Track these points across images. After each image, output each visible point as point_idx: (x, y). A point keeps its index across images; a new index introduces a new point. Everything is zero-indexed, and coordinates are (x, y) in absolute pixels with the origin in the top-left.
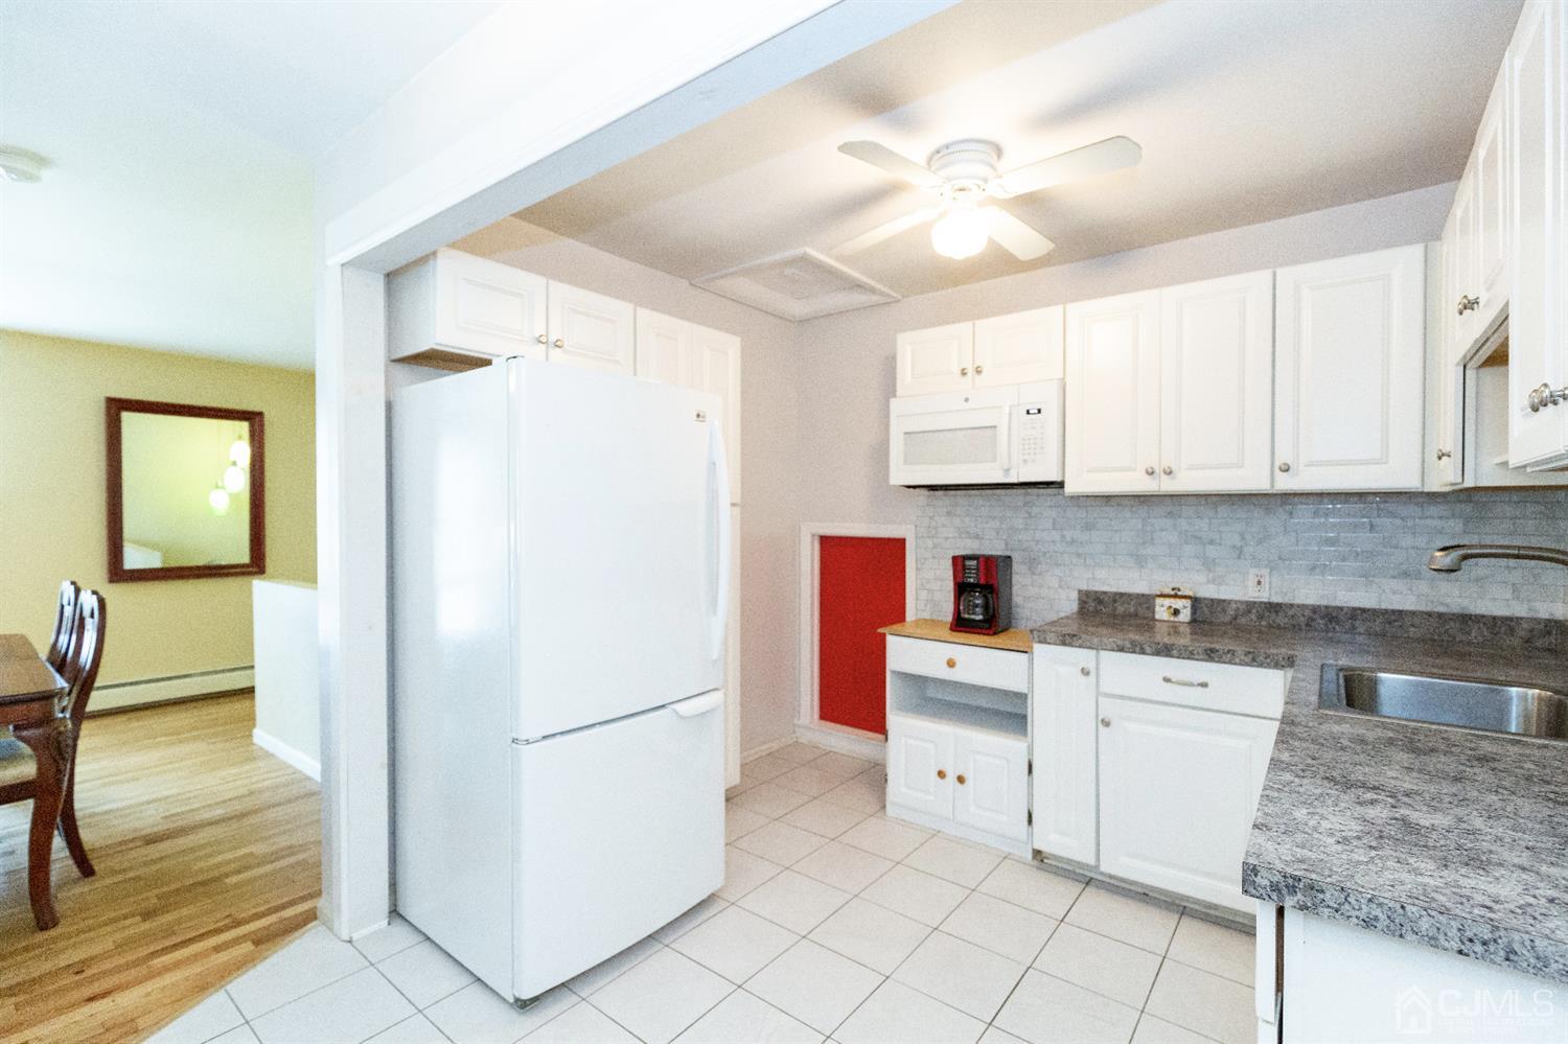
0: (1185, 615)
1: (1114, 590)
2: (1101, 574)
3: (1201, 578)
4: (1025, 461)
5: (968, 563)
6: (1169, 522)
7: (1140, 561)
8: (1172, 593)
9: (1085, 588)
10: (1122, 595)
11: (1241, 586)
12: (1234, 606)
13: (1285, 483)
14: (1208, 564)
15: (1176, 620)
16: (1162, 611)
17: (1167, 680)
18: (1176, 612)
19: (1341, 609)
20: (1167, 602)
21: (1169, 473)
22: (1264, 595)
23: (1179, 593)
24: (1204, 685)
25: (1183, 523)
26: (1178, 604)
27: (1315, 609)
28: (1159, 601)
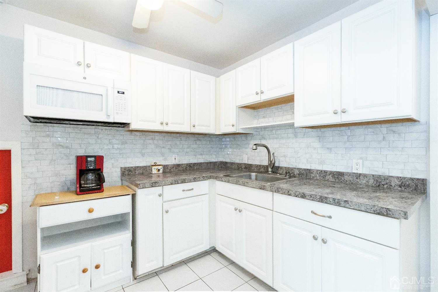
0: (161, 171)
1: (134, 166)
2: (129, 160)
3: (161, 158)
4: (117, 113)
5: (89, 159)
6: (151, 141)
7: (143, 155)
8: (154, 164)
9: (123, 166)
10: (138, 167)
11: (172, 160)
12: (170, 166)
13: (194, 130)
14: (163, 154)
15: (159, 173)
16: (154, 171)
17: (184, 191)
18: (159, 170)
19: (192, 164)
20: (156, 167)
21: (167, 124)
22: (177, 162)
23: (156, 164)
24: (192, 189)
25: (155, 142)
26: (160, 167)
27: (187, 164)
28: (153, 167)
